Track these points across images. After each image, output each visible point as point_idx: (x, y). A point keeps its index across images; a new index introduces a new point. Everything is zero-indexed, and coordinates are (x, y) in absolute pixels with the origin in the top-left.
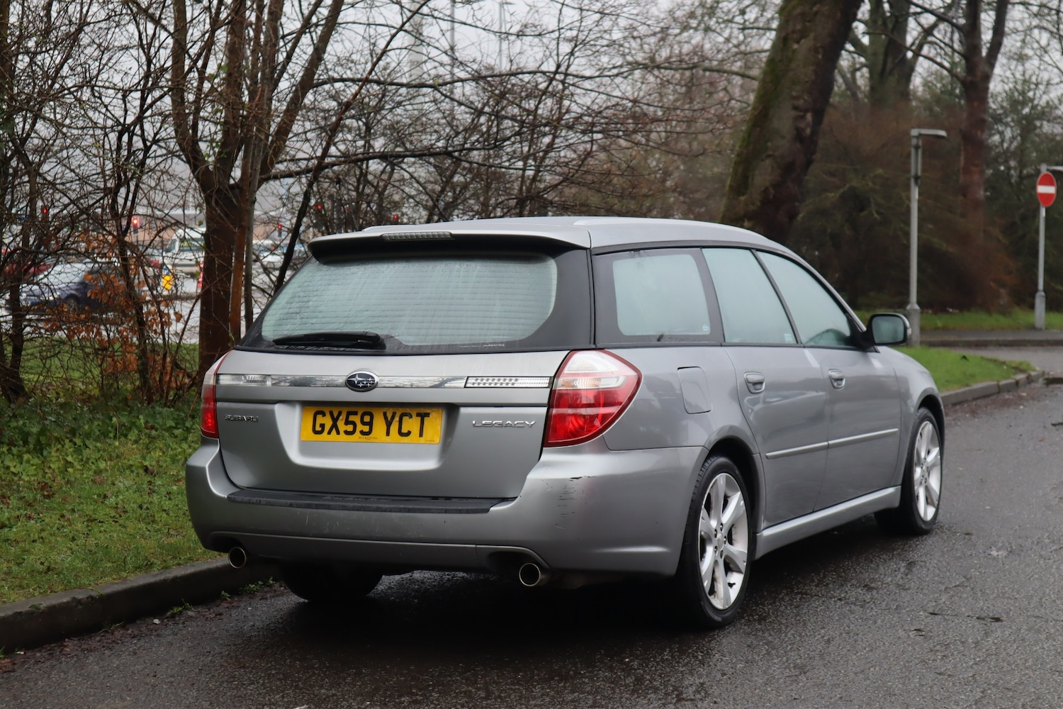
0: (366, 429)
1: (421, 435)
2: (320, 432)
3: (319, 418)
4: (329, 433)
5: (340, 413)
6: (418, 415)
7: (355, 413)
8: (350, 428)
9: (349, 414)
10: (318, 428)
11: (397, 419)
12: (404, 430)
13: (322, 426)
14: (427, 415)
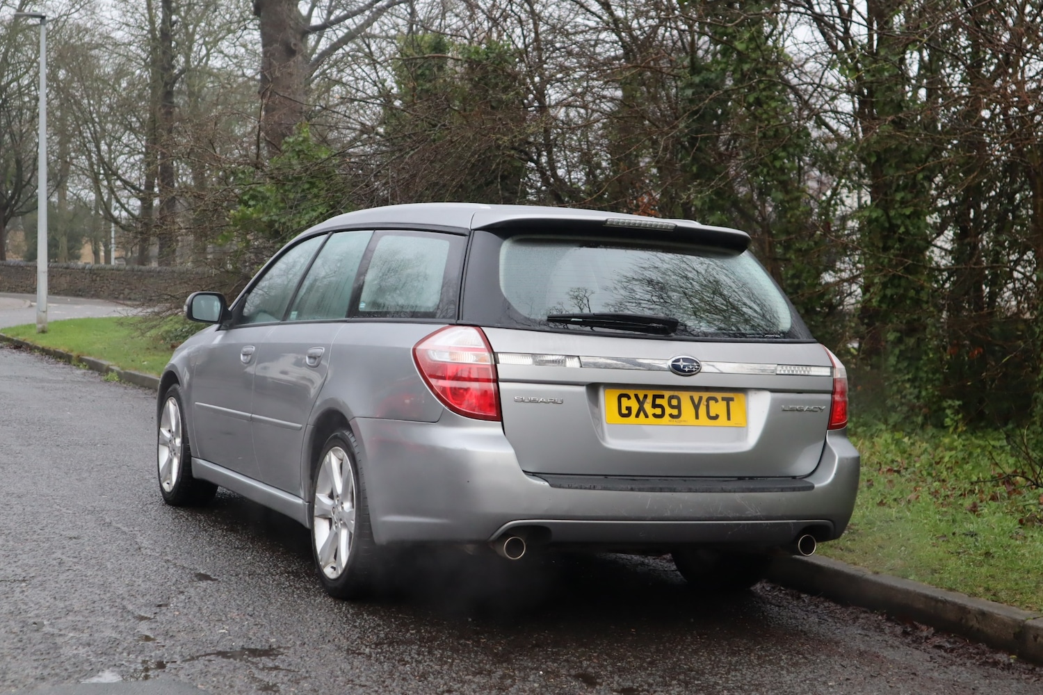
0: (675, 412)
1: (729, 419)
2: (628, 415)
3: (624, 400)
4: (637, 416)
5: (646, 396)
6: (723, 399)
7: (662, 397)
8: (658, 411)
9: (655, 397)
10: (624, 411)
11: (704, 402)
12: (712, 414)
13: (629, 409)
14: (732, 399)
